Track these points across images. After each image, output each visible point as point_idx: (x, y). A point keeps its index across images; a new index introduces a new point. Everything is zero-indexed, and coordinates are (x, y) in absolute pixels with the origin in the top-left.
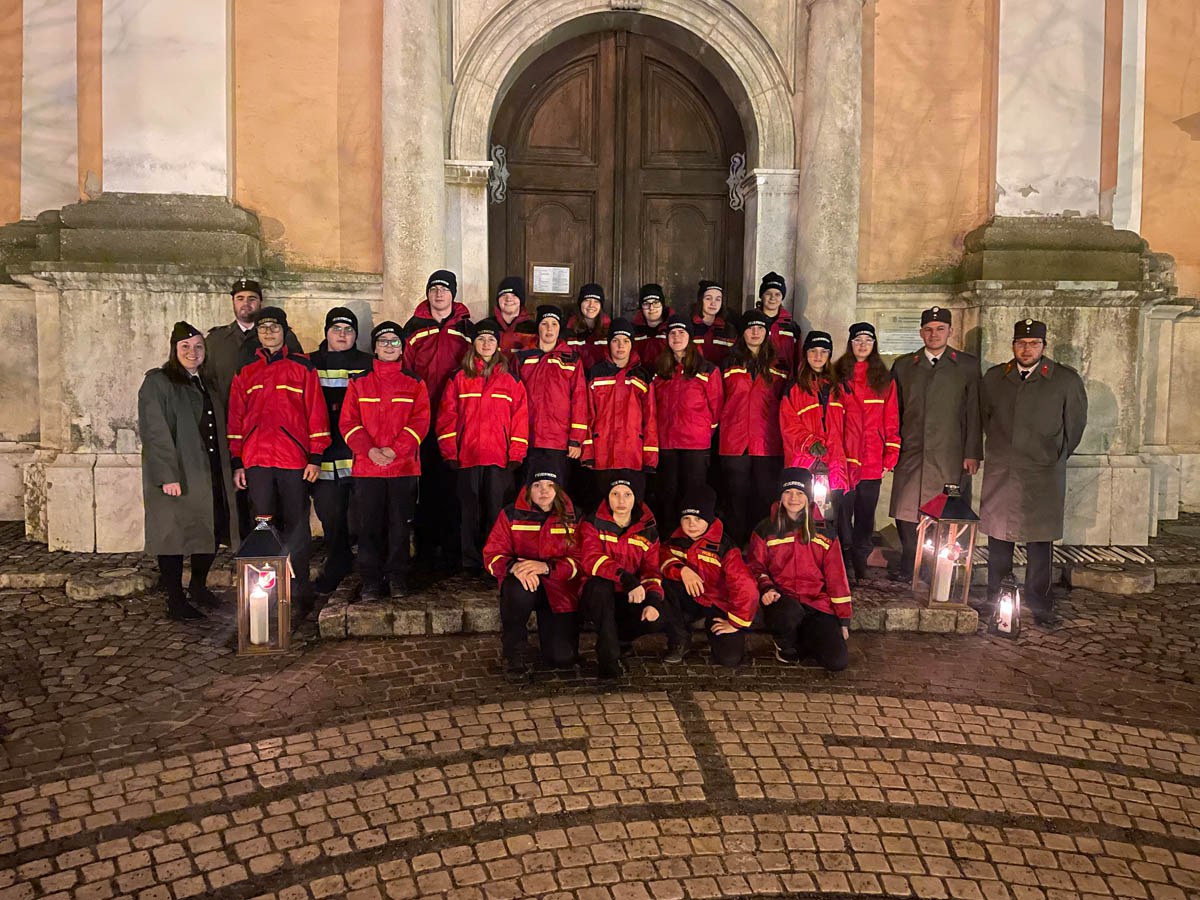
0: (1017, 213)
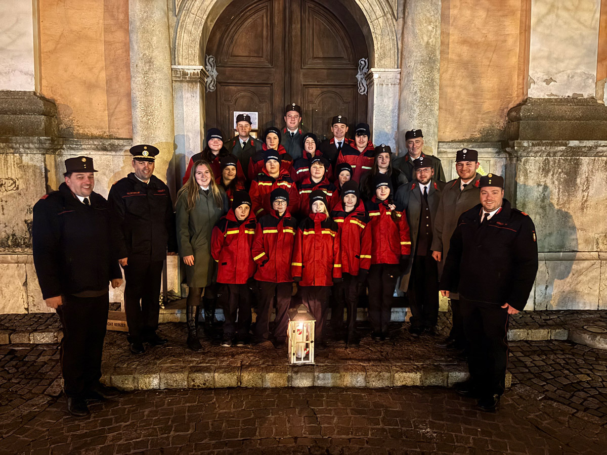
0: (543, 95)
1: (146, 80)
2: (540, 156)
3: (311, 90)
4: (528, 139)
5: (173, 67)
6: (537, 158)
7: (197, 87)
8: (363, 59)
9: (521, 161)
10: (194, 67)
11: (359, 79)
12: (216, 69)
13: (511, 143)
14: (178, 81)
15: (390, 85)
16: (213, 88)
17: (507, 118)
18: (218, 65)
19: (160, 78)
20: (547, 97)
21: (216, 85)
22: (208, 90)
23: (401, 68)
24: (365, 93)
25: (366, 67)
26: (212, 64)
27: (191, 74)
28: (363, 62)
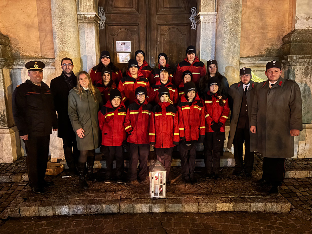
0: (304, 28)
1: (61, 22)
2: (303, 65)
3: (162, 27)
4: (296, 55)
5: (78, 13)
6: (301, 66)
7: (93, 26)
8: (194, 8)
9: (291, 68)
10: (91, 13)
11: (191, 20)
12: (105, 15)
13: (285, 57)
14: (81, 22)
15: (210, 23)
16: (103, 27)
17: (282, 42)
18: (106, 13)
19: (70, 20)
20: (306, 29)
21: (105, 25)
22: (101, 28)
23: (217, 12)
24: (195, 28)
25: (196, 12)
26: (103, 12)
27: (89, 18)
28: (193, 10)
